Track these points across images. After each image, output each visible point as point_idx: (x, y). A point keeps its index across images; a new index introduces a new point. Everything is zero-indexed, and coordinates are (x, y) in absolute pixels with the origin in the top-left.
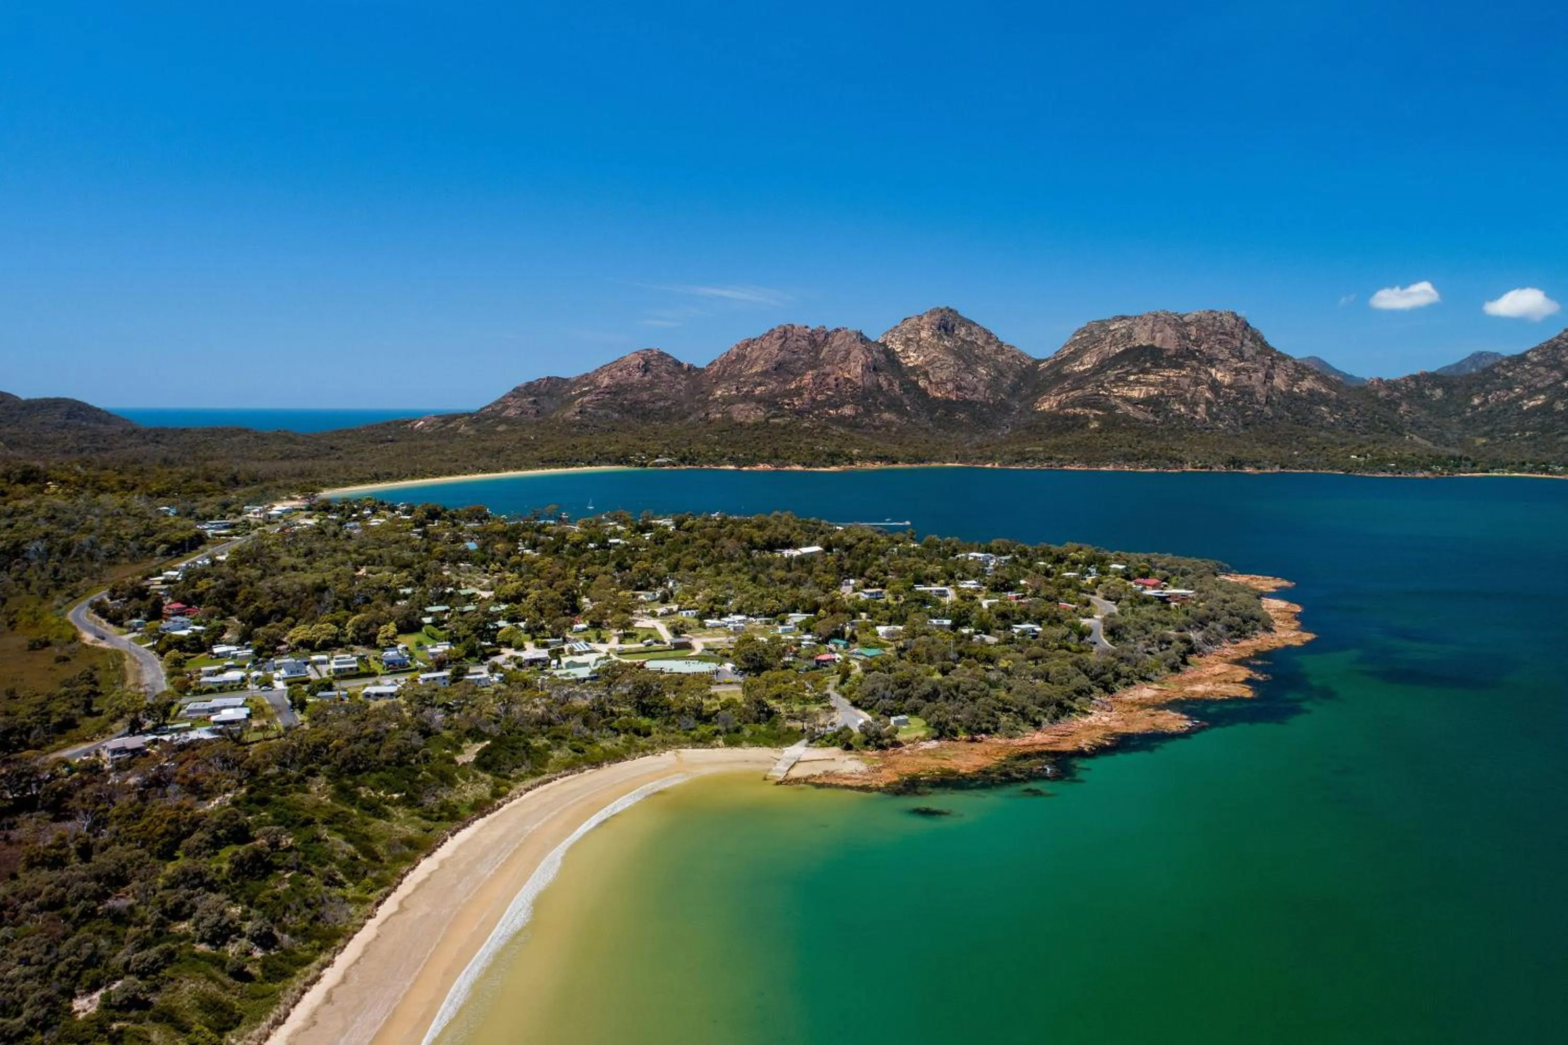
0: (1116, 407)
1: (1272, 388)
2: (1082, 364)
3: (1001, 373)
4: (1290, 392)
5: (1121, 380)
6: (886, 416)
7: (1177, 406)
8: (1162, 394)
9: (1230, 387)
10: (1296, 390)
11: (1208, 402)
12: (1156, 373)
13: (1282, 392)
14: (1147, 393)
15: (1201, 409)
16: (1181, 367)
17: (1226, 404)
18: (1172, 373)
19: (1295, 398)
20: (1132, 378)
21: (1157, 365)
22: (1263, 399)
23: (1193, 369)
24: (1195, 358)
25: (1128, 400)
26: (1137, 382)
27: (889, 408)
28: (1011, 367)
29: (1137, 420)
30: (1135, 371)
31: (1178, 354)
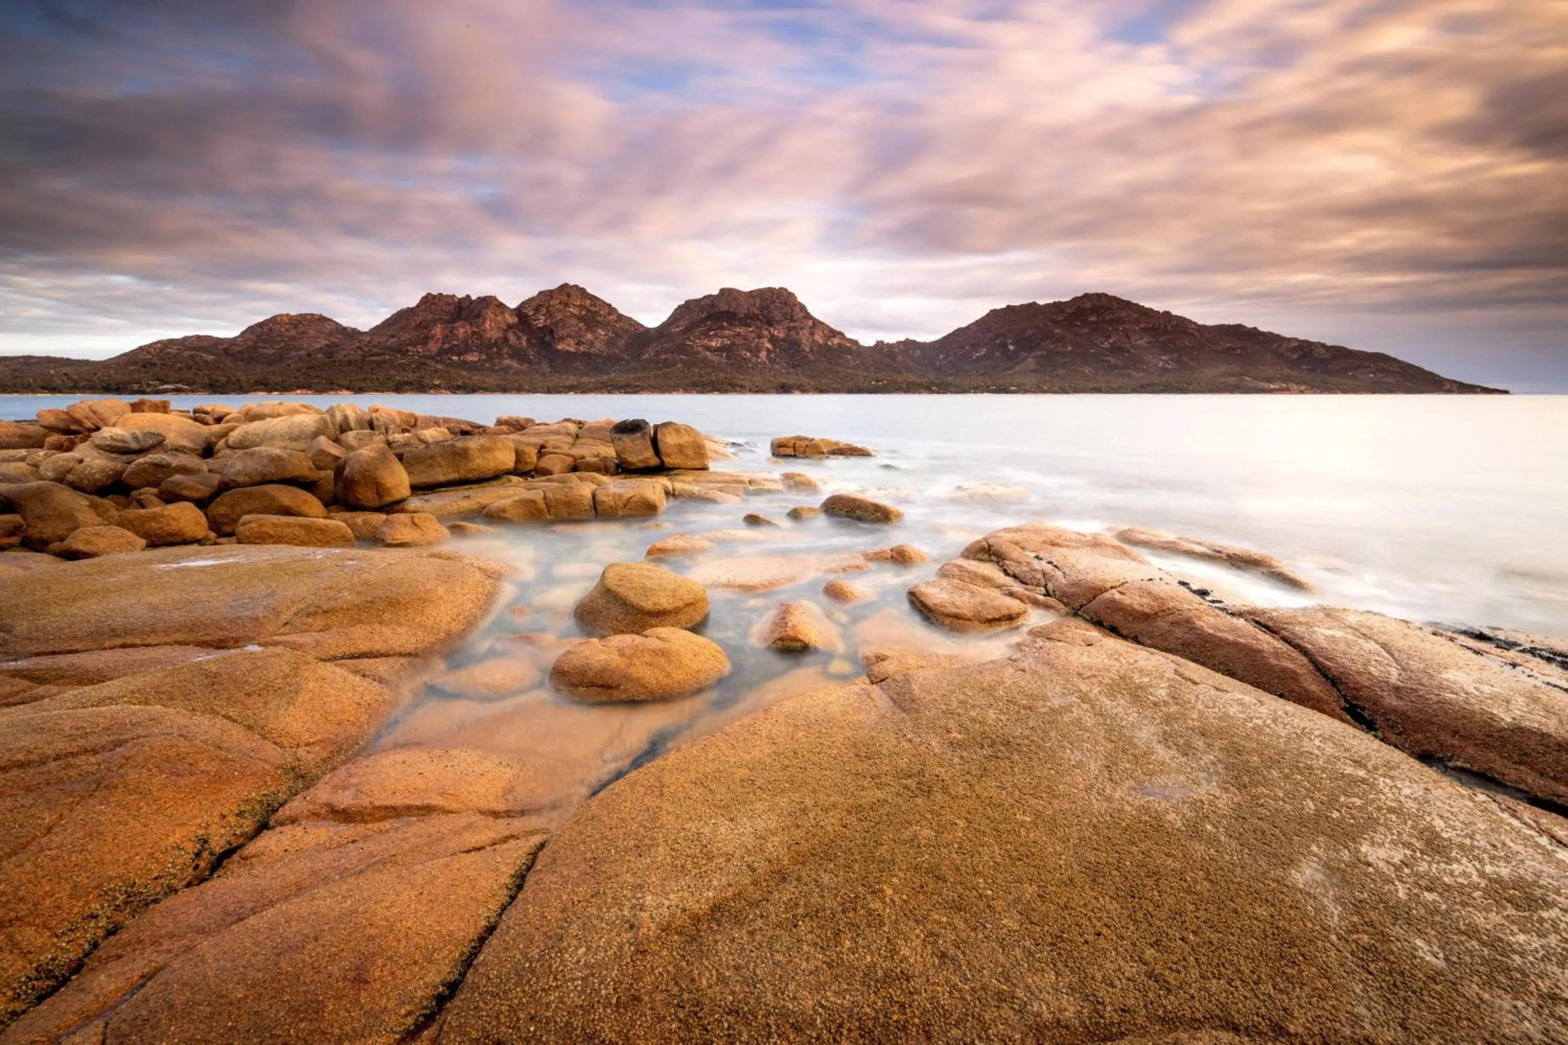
0: (698, 353)
1: (814, 341)
2: (678, 327)
3: (617, 335)
4: (826, 345)
5: (705, 334)
6: (507, 362)
7: (744, 352)
8: (733, 343)
9: (784, 340)
10: (830, 343)
11: (768, 350)
12: (730, 330)
13: (820, 345)
14: (722, 342)
15: (763, 354)
16: (748, 325)
17: (781, 352)
18: (741, 330)
19: (830, 349)
20: (712, 333)
21: (731, 324)
22: (808, 350)
23: (757, 327)
24: (759, 319)
25: (708, 348)
26: (716, 335)
27: (512, 357)
28: (627, 331)
29: (713, 361)
30: (715, 328)
31: (748, 316)
